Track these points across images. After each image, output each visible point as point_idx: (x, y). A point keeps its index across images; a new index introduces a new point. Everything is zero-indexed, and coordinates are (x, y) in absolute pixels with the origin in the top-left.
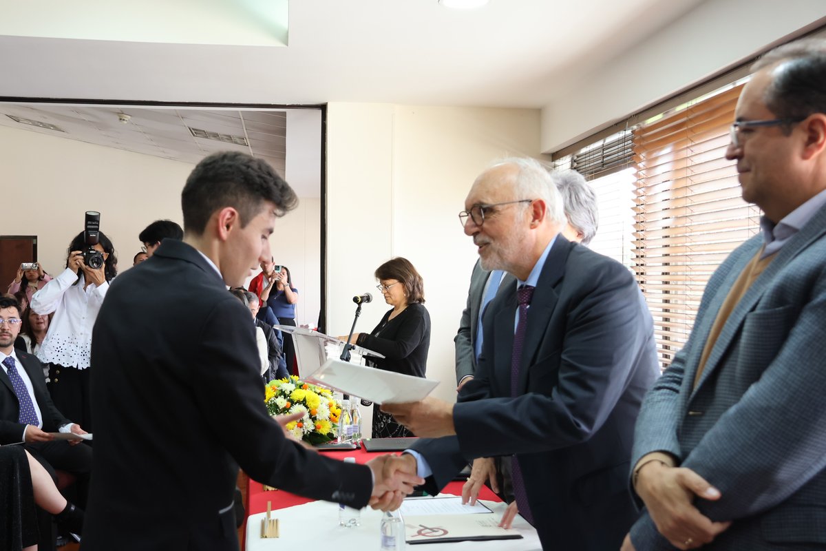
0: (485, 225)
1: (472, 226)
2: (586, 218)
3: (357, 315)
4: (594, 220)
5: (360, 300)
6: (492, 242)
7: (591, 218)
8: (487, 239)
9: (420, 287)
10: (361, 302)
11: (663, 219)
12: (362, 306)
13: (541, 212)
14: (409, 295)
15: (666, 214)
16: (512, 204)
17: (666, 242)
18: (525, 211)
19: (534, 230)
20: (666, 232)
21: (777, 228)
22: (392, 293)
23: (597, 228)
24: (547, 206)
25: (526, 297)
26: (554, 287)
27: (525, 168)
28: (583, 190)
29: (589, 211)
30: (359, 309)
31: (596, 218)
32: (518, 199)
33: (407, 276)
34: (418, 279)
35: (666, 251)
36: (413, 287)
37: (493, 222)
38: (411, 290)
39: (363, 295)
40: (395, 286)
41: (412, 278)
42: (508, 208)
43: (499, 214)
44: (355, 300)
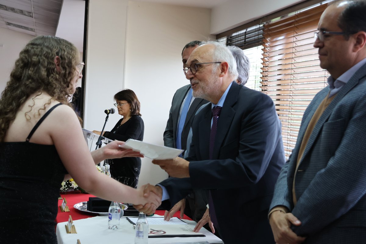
0: (197, 74)
1: (190, 75)
2: (243, 74)
3: (106, 120)
4: (247, 75)
5: (108, 111)
6: (200, 82)
7: (245, 73)
8: (197, 81)
9: (139, 107)
10: (109, 113)
11: (278, 75)
12: (109, 115)
13: (226, 68)
14: (133, 110)
15: (279, 72)
16: (211, 64)
17: (279, 87)
18: (218, 67)
19: (221, 78)
20: (279, 82)
21: (335, 82)
22: (123, 108)
23: (248, 79)
24: (229, 66)
25: (217, 113)
26: (232, 106)
27: (218, 46)
28: (244, 59)
29: (245, 70)
30: (107, 117)
31: (248, 74)
32: (214, 62)
33: (133, 100)
34: (138, 102)
35: (279, 92)
36: (135, 106)
37: (201, 72)
38: (134, 108)
39: (110, 109)
40: (126, 105)
41: (135, 101)
42: (209, 65)
43: (204, 68)
44: (106, 112)
